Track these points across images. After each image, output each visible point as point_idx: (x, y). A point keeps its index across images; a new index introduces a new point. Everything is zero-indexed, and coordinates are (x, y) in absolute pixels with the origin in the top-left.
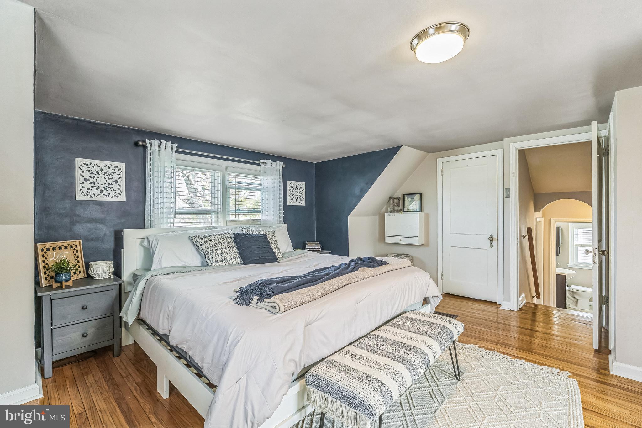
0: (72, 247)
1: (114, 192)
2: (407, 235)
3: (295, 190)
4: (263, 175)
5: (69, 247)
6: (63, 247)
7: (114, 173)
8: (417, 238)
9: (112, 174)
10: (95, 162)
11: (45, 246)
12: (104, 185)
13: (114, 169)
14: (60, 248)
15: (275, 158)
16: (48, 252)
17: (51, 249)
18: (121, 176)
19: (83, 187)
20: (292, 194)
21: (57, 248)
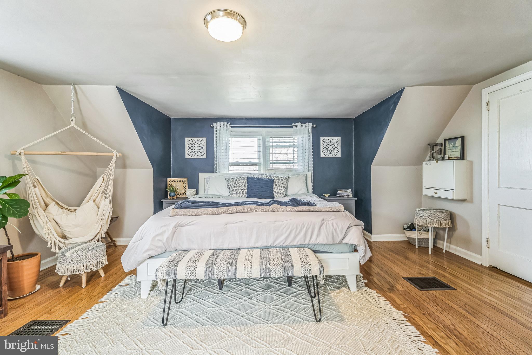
0: (183, 181)
1: (201, 153)
2: (443, 188)
3: (329, 144)
4: (294, 135)
5: (181, 181)
6: (179, 181)
7: (201, 143)
8: (451, 190)
9: (200, 144)
10: (193, 139)
11: (171, 180)
12: (197, 150)
13: (201, 141)
14: (177, 181)
15: (303, 120)
16: (172, 183)
17: (174, 181)
18: (204, 145)
19: (188, 152)
20: (325, 148)
21: (176, 181)
